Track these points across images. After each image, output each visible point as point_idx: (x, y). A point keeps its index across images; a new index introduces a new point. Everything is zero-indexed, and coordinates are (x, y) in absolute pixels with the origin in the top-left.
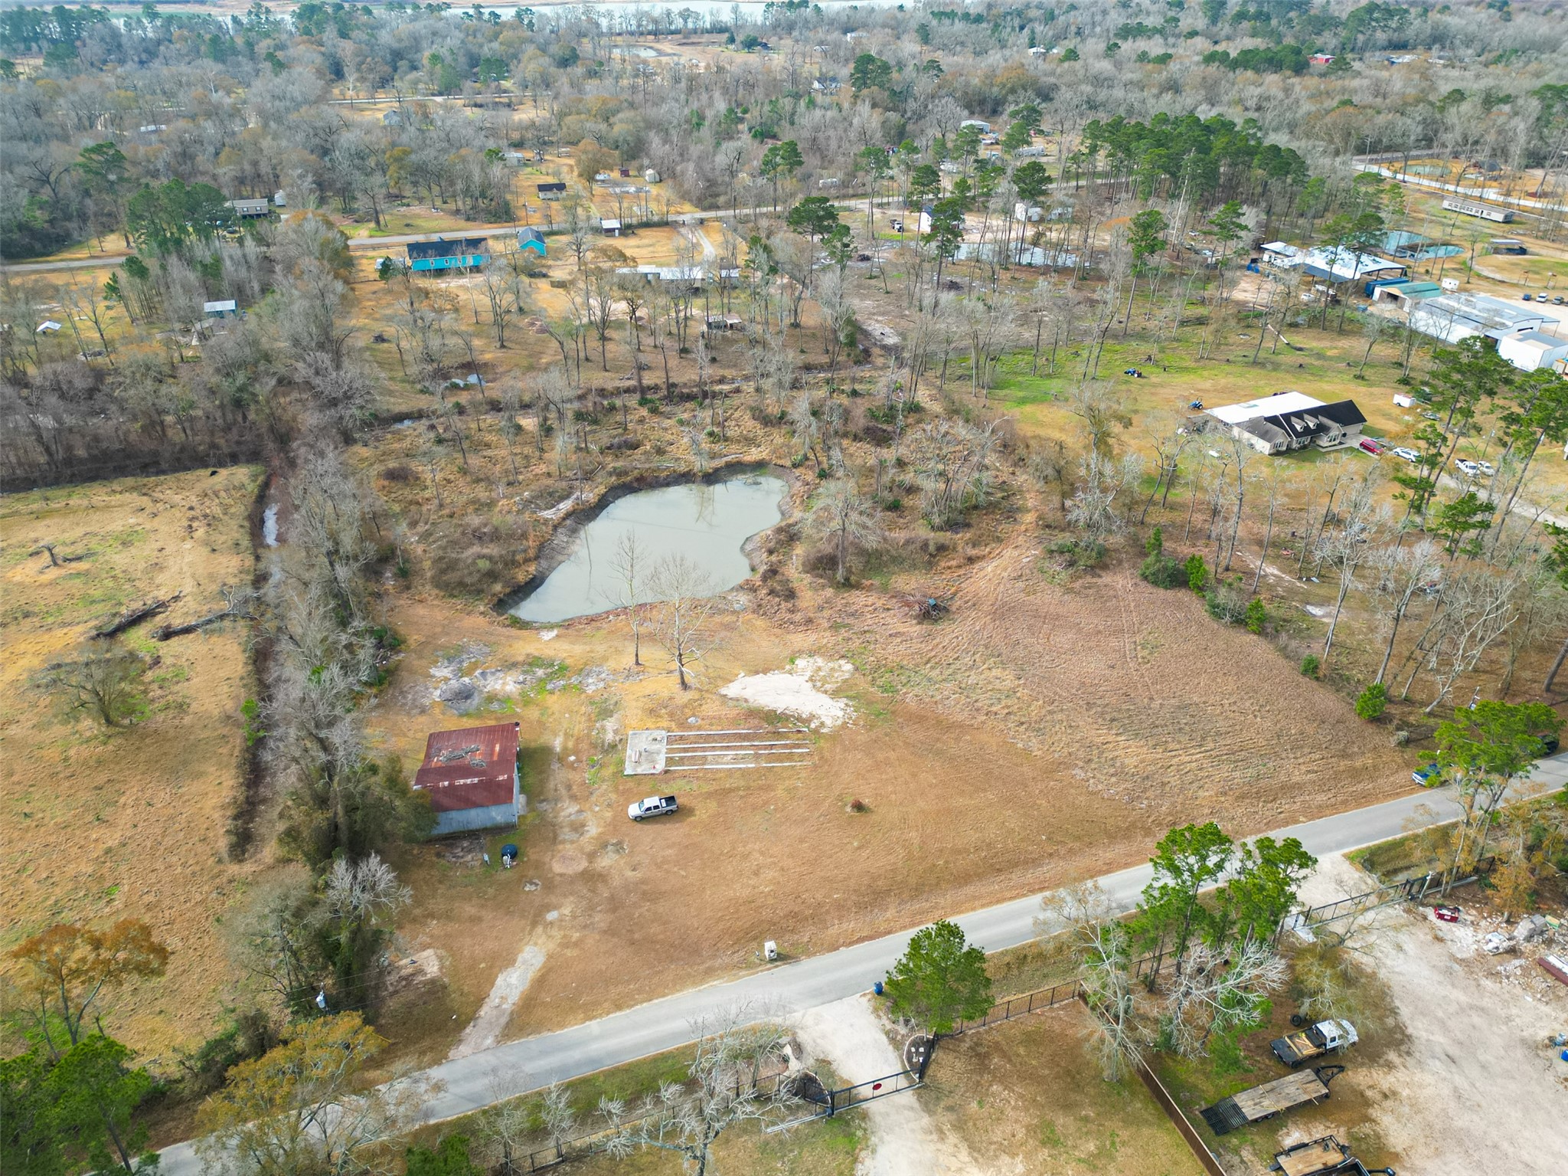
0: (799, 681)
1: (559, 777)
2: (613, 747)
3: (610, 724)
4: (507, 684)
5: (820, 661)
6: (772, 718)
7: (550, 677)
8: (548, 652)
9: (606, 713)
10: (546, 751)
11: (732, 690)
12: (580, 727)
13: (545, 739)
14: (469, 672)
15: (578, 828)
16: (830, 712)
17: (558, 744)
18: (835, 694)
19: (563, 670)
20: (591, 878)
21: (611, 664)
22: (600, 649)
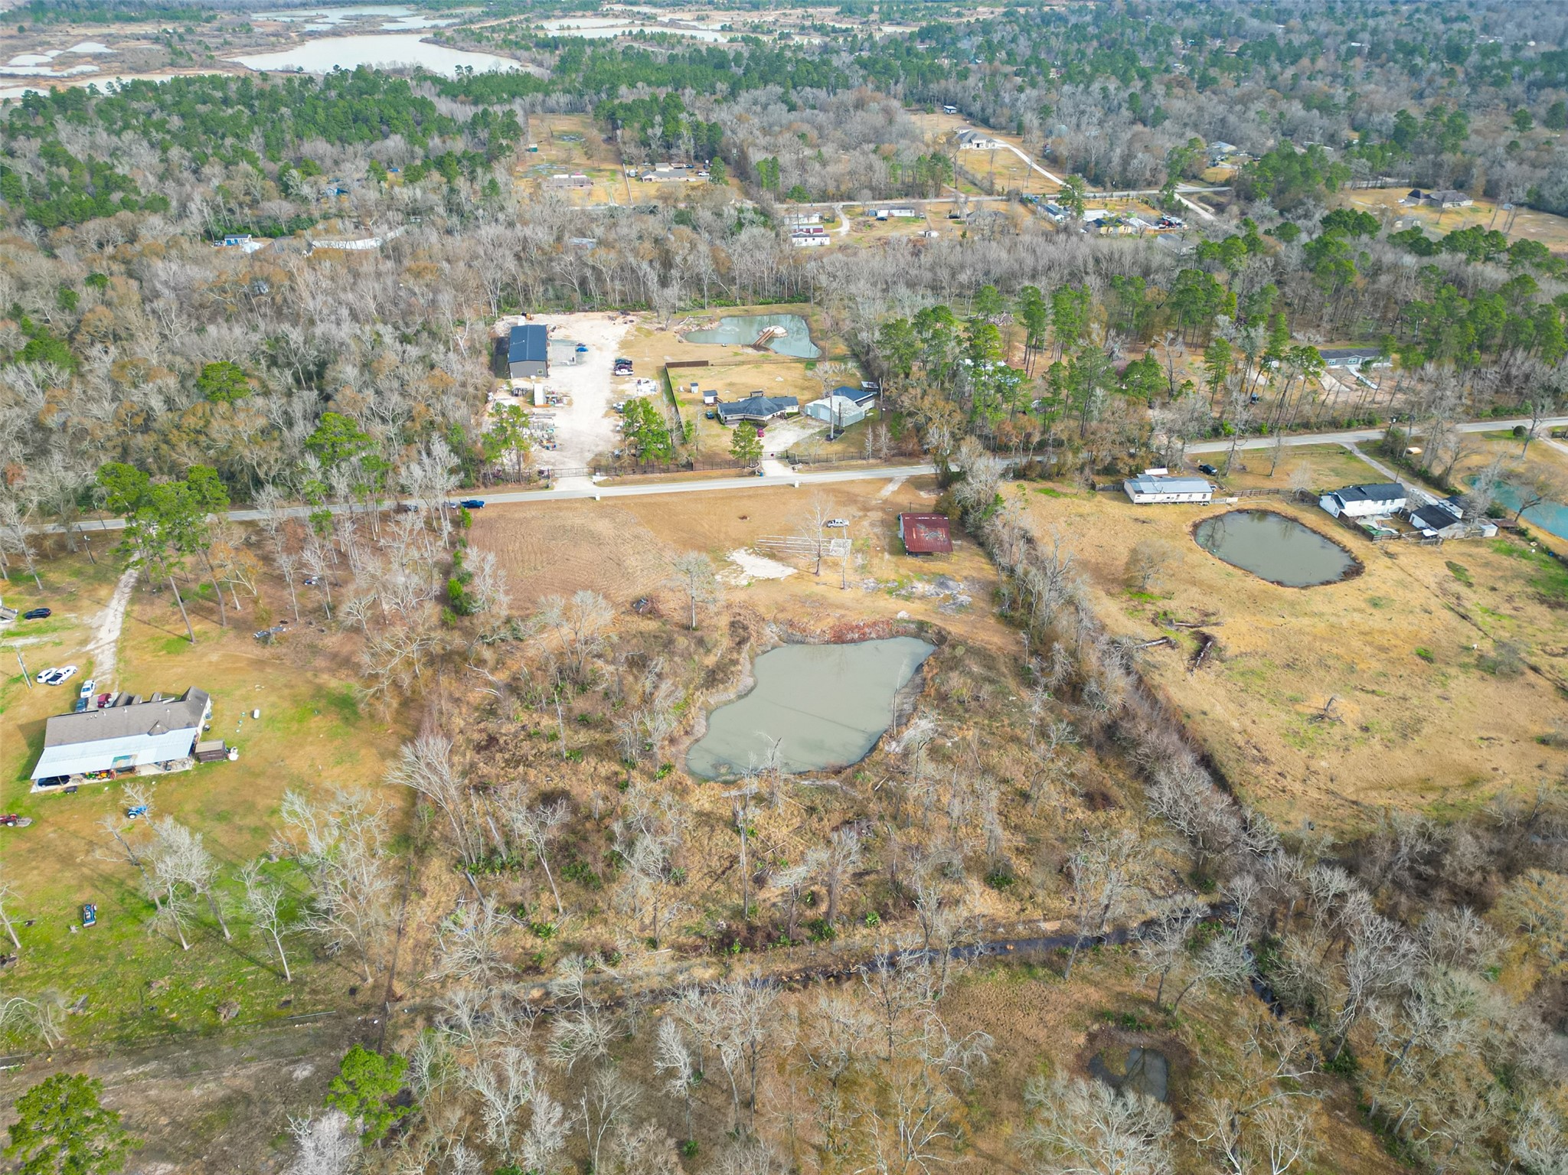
0: (749, 571)
1: (885, 542)
2: (858, 551)
3: (860, 561)
4: (921, 587)
5: (733, 582)
6: (772, 556)
7: (896, 589)
8: (902, 603)
9: (863, 567)
10: (891, 553)
11: (790, 571)
12: (876, 561)
13: (894, 559)
14: (947, 598)
15: (872, 525)
16: (740, 556)
17: (887, 556)
18: (733, 563)
19: (890, 592)
20: (866, 509)
21: (861, 592)
22: (868, 602)
